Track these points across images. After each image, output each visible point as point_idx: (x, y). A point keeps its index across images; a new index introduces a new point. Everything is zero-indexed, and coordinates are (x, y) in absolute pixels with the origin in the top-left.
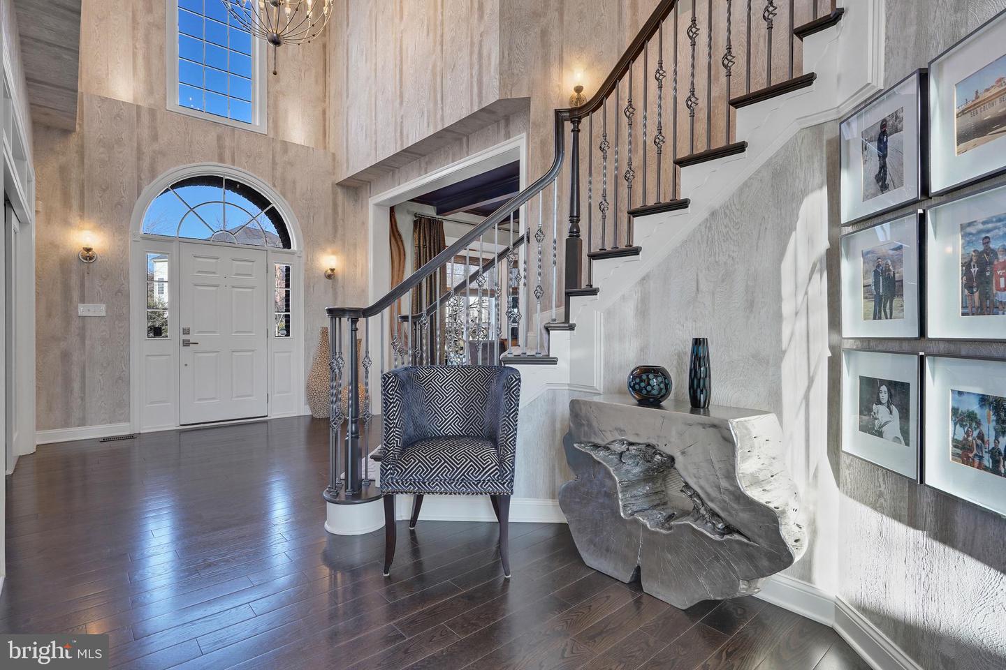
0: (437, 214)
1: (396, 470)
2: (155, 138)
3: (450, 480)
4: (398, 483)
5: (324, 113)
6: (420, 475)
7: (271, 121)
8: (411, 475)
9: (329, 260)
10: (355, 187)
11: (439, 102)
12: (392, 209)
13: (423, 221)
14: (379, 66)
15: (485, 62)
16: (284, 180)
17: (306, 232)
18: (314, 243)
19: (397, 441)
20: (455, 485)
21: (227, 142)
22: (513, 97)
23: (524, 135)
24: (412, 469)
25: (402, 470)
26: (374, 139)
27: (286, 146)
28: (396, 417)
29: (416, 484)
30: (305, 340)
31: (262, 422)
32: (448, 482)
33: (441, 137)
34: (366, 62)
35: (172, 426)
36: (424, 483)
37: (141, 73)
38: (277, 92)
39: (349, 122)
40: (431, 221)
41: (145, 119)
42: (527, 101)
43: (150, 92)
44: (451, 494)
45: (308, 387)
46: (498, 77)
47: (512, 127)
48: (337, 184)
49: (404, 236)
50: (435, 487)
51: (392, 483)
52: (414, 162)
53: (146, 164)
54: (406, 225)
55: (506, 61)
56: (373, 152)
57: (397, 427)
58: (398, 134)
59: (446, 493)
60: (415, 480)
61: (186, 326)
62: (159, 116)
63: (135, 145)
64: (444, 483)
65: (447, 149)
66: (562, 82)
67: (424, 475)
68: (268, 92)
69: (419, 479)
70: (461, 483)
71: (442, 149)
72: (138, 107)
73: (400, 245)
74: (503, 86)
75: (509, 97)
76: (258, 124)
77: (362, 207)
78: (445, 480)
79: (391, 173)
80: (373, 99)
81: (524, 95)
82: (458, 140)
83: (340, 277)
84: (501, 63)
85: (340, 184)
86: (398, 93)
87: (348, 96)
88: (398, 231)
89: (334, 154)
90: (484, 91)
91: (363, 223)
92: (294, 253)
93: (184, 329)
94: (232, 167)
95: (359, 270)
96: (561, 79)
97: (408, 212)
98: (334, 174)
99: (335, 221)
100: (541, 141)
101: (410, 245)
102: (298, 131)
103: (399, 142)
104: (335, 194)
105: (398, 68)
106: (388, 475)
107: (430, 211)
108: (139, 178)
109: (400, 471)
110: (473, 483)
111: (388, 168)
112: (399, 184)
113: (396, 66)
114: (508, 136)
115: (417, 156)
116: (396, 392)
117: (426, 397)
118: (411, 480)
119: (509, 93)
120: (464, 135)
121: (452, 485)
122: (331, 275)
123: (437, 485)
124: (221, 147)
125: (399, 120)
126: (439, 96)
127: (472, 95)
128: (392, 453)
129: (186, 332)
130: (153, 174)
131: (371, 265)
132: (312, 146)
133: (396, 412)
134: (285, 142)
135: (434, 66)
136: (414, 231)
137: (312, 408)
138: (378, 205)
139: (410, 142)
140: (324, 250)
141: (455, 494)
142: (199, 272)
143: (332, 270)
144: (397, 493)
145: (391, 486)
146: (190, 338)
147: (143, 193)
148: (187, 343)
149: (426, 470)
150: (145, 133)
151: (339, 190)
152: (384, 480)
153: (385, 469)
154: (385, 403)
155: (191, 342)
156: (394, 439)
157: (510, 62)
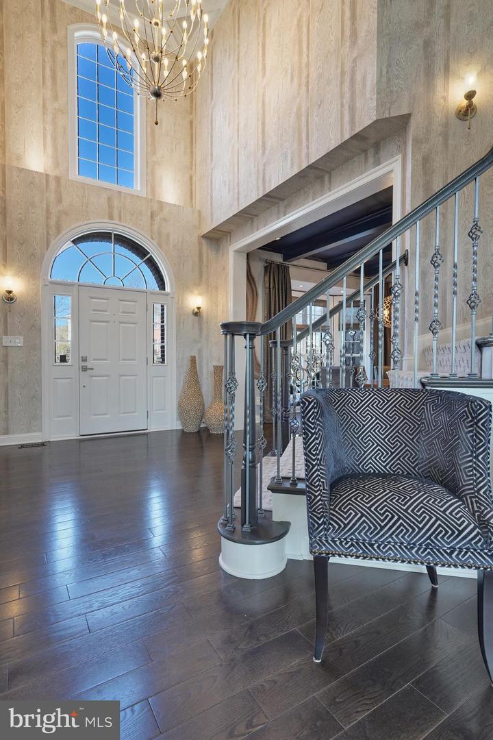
0: (284, 261)
1: (332, 525)
2: (59, 200)
3: (409, 544)
4: (334, 542)
5: (191, 178)
6: (365, 534)
7: (149, 186)
8: (353, 533)
9: (196, 300)
10: (217, 237)
11: (304, 140)
12: (248, 254)
13: (273, 265)
14: (242, 125)
15: (358, 86)
16: (160, 234)
17: (177, 277)
18: (184, 286)
19: (323, 482)
20: (417, 552)
21: (116, 203)
22: (393, 115)
23: (400, 156)
24: (354, 525)
25: (340, 526)
26: (236, 191)
27: (161, 203)
28: (320, 452)
29: (360, 547)
30: (177, 367)
31: (143, 435)
32: (406, 547)
33: (304, 177)
34: (229, 125)
35: (73, 436)
36: (372, 545)
37: (50, 150)
38: (154, 162)
39: (213, 180)
40: (279, 266)
41: (53, 185)
42: (406, 118)
43: (57, 165)
44: (409, 562)
45: (180, 406)
46: (375, 97)
47: (382, 153)
48: (202, 236)
49: (256, 279)
50: (387, 551)
51: (327, 541)
52: (273, 208)
53: (53, 222)
54: (258, 269)
55: (384, 80)
56: (236, 202)
57: (321, 465)
58: (261, 181)
59: (403, 561)
60: (358, 539)
61: (84, 355)
62: (62, 182)
63: (45, 207)
64: (400, 547)
65: (306, 189)
66: (448, 94)
67: (371, 534)
68: (147, 162)
69: (364, 540)
70: (425, 550)
71: (302, 191)
72: (47, 175)
73: (254, 287)
74: (381, 104)
75: (387, 116)
76: (139, 189)
77: (223, 255)
78: (402, 543)
79: (250, 222)
80: (236, 157)
81: (404, 111)
82: (320, 178)
83: (204, 315)
84: (378, 82)
85: (204, 236)
86: (260, 143)
87: (212, 160)
88: (251, 276)
89: (199, 212)
90: (357, 117)
91: (224, 268)
92: (167, 295)
93: (82, 357)
94: (119, 223)
95: (220, 308)
96: (446, 89)
97: (260, 259)
98: (200, 228)
99: (200, 268)
100: (423, 157)
101: (261, 286)
102: (170, 192)
103: (261, 189)
104: (200, 244)
105: (260, 123)
106: (321, 531)
107: (277, 258)
108: (48, 233)
109: (337, 527)
110: (445, 551)
111: (248, 216)
112: (258, 230)
113: (258, 120)
114: (377, 163)
115: (276, 201)
116: (318, 420)
117: (342, 425)
118: (352, 539)
119: (387, 112)
120: (327, 172)
121: (413, 551)
122: (197, 313)
123: (390, 548)
124: (110, 207)
125: (261, 168)
126: (304, 135)
127: (342, 125)
128: (320, 500)
129: (84, 360)
130: (59, 230)
131: (231, 305)
132: (182, 204)
133: (319, 444)
134: (161, 202)
135: (299, 110)
136: (265, 275)
137: (183, 424)
138: (238, 252)
139: (273, 185)
140: (192, 292)
141: (416, 563)
142: (94, 310)
143: (199, 308)
144: (333, 555)
145: (324, 545)
146: (88, 364)
147: (51, 245)
148: (85, 369)
149: (373, 528)
150: (52, 197)
151: (204, 241)
152: (315, 537)
153: (317, 523)
154: (305, 433)
155: (88, 367)
156: (319, 480)
157: (389, 80)
